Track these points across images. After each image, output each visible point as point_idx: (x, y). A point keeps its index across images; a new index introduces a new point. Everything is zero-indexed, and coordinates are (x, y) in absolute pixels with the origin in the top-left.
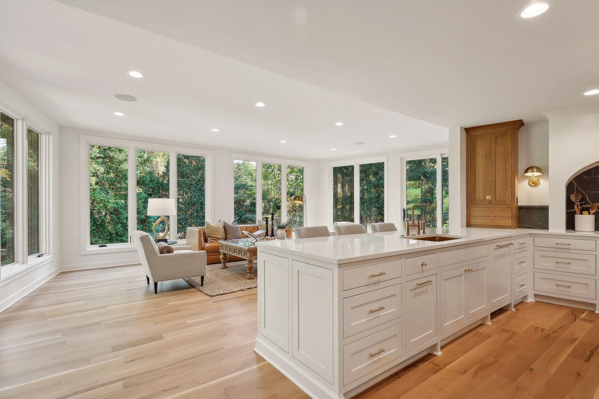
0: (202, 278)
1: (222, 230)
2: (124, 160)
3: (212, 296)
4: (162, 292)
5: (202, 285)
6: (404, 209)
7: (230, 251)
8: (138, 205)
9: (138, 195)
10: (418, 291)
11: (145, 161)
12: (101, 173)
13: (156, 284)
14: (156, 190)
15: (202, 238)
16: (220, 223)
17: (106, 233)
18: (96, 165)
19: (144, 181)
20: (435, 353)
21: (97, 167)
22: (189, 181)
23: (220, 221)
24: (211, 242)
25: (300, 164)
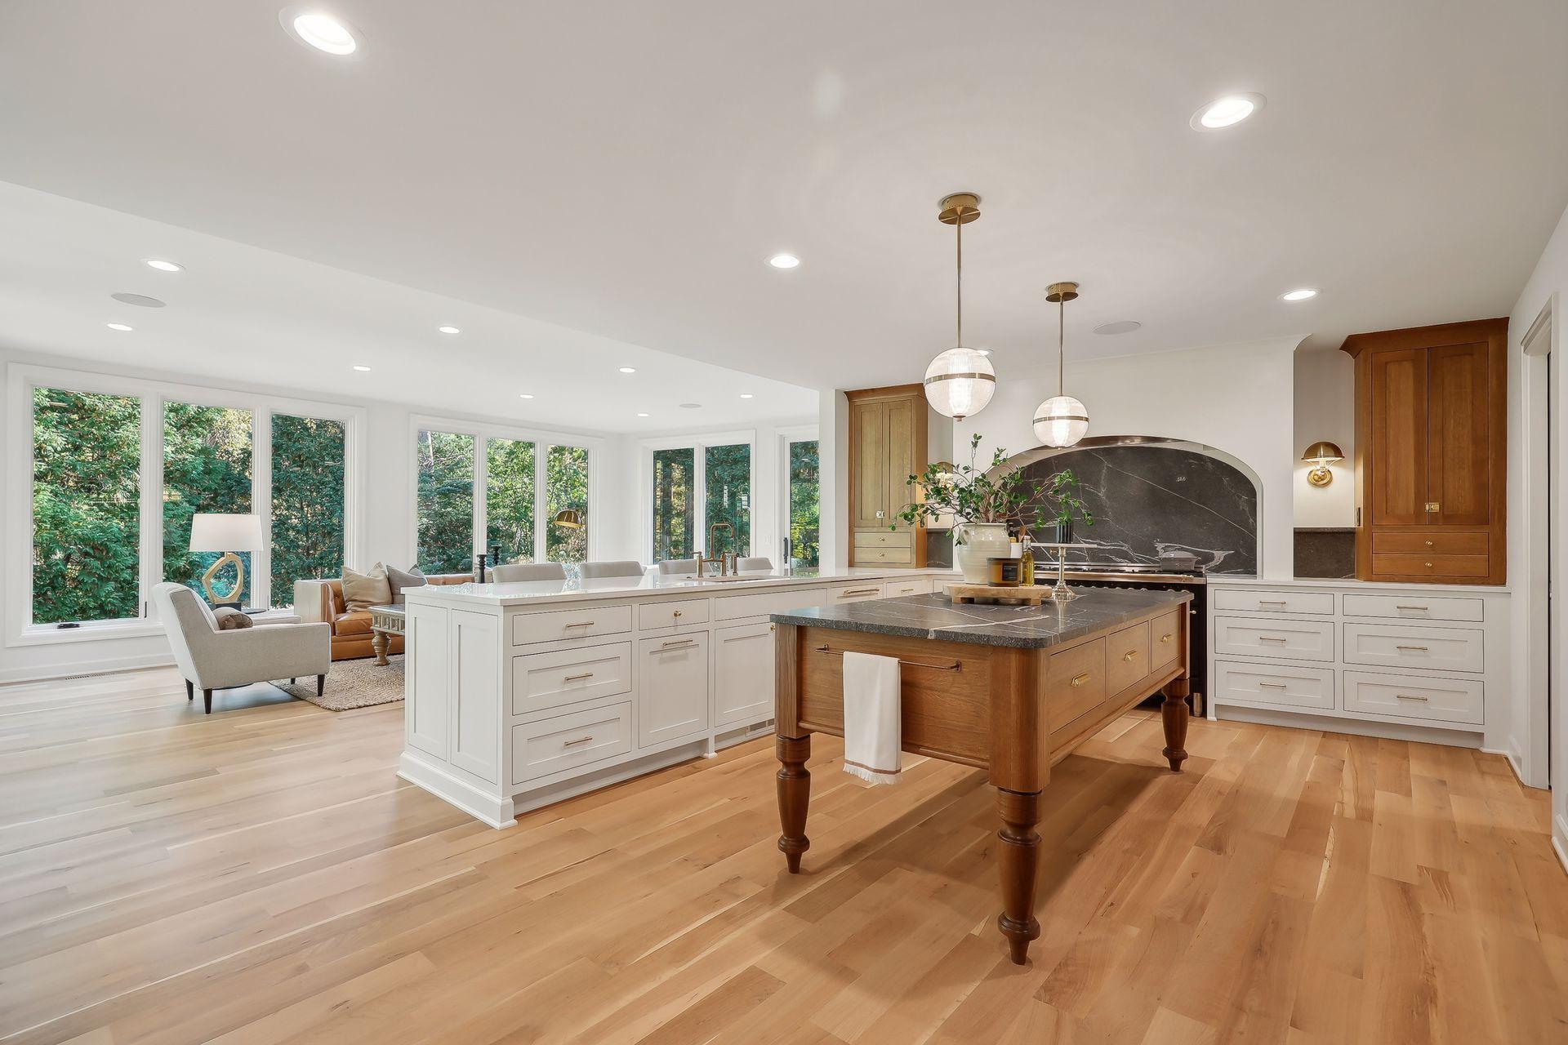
0: (321, 678)
1: (383, 587)
2: (127, 419)
3: (337, 710)
4: (225, 710)
5: (320, 694)
6: (786, 539)
7: (393, 626)
8: (168, 534)
9: (169, 508)
10: (665, 655)
11: (189, 421)
12: (56, 450)
13: (208, 694)
14: (223, 495)
15: (331, 604)
16: (379, 569)
17: (70, 607)
18: (38, 428)
19: (184, 473)
20: (706, 755)
21: (44, 433)
22: (317, 474)
23: (379, 565)
24: (355, 611)
25: (579, 444)
